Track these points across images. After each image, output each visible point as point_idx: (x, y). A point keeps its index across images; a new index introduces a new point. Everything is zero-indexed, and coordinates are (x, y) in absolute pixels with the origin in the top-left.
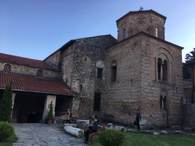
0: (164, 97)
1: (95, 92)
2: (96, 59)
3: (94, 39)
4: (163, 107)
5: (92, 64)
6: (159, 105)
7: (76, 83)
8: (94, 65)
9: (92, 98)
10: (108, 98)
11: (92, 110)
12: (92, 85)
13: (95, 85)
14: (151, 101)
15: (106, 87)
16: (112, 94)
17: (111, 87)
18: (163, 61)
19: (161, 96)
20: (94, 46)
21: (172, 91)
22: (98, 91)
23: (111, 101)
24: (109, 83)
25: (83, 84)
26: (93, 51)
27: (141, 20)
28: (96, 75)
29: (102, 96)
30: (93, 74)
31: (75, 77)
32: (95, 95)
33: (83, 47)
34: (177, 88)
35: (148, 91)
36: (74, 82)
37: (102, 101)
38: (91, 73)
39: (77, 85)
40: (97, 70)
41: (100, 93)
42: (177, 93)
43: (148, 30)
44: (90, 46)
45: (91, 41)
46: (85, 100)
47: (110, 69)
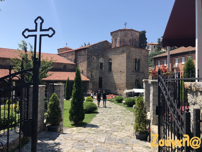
0: (137, 80)
1: (99, 77)
2: (99, 58)
3: (98, 45)
4: (137, 85)
5: (97, 61)
6: (135, 84)
7: (89, 73)
8: (98, 61)
9: (98, 81)
10: (107, 81)
11: (98, 88)
12: (98, 73)
13: (99, 73)
14: (131, 82)
15: (105, 74)
16: (110, 78)
17: (108, 74)
18: (138, 60)
19: (136, 79)
20: (98, 50)
21: (142, 76)
22: (101, 76)
23: (109, 82)
24: (107, 72)
25: (93, 74)
26: (97, 53)
27: (126, 35)
28: (100, 67)
29: (103, 79)
30: (98, 67)
31: (89, 70)
32: (99, 79)
33: (92, 51)
34: (145, 74)
35: (129, 77)
36: (88, 73)
37: (103, 82)
38: (97, 66)
39: (90, 74)
40: (99, 64)
41: (102, 78)
42: (145, 77)
43: (130, 41)
44: (95, 50)
45: (96, 46)
46: (94, 83)
47: (108, 63)
